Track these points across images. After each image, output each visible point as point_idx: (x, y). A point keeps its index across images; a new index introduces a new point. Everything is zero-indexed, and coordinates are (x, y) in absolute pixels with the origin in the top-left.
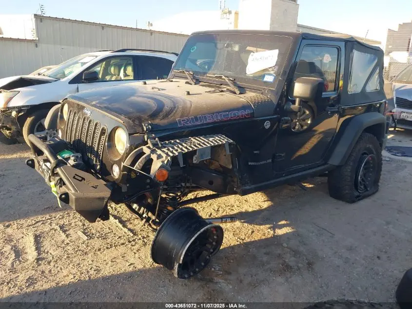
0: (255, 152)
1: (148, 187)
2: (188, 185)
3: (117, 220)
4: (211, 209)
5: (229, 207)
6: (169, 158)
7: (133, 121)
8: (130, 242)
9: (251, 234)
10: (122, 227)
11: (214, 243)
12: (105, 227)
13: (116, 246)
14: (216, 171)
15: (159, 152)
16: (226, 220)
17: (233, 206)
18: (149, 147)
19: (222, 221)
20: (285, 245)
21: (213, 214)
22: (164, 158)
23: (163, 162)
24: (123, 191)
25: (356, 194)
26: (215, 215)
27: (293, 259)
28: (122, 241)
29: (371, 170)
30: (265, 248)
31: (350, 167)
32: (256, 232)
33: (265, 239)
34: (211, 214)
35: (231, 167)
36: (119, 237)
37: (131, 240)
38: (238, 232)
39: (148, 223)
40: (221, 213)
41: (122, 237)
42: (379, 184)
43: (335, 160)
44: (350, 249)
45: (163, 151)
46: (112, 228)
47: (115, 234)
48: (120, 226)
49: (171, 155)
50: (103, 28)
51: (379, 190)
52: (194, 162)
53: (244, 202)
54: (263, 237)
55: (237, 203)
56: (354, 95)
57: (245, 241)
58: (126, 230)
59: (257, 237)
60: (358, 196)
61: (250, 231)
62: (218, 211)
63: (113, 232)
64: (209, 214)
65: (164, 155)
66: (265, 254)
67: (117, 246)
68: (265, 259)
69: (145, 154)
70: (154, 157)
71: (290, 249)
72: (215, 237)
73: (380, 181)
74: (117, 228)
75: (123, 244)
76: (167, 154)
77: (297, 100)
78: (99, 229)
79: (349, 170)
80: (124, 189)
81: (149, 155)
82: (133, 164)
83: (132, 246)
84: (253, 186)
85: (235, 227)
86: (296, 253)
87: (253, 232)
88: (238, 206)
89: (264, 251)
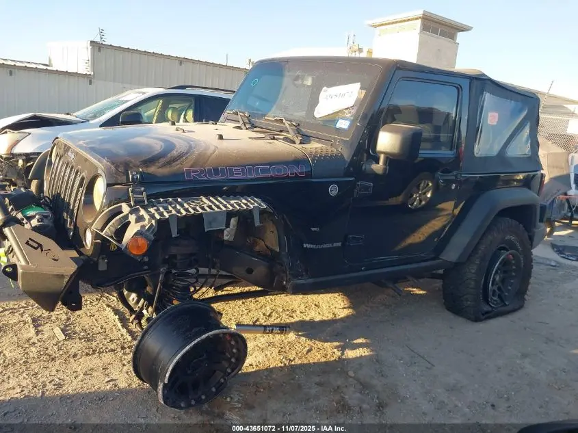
0: (313, 229)
1: (146, 267)
2: (214, 271)
3: (117, 316)
4: (260, 313)
5: (288, 313)
6: (153, 222)
7: (117, 167)
8: (123, 348)
9: (307, 354)
10: (120, 327)
11: (233, 360)
12: (97, 324)
13: (100, 353)
14: (259, 255)
15: (142, 212)
16: (273, 330)
17: (294, 311)
18: (130, 206)
19: (265, 330)
20: (351, 374)
21: (260, 320)
22: (146, 222)
23: (143, 227)
24: (100, 269)
25: (486, 308)
26: (263, 321)
27: (358, 395)
28: (113, 347)
29: (514, 274)
30: (319, 376)
31: (475, 267)
32: (314, 351)
33: (326, 362)
34: (257, 320)
35: (278, 250)
36: (111, 341)
37: (126, 346)
38: (288, 349)
39: (137, 321)
40: (272, 320)
41: (115, 341)
42: (526, 297)
43: (452, 254)
44: (452, 389)
45: (148, 212)
46: (105, 326)
47: (107, 335)
48: (119, 325)
49: (158, 217)
50: (181, 63)
51: (525, 305)
52: (226, 238)
53: (313, 306)
54: (323, 360)
55: (303, 307)
56: (485, 159)
57: (293, 363)
58: (124, 331)
59: (315, 357)
60: (487, 312)
61: (306, 349)
62: (270, 316)
63: (105, 332)
64: (255, 319)
65: (147, 217)
66: (318, 384)
67: (103, 352)
68: (314, 391)
69: (122, 212)
70: (132, 218)
71: (358, 380)
72: (234, 351)
73: (528, 292)
74: (114, 328)
75: (112, 350)
76: (152, 216)
77: (382, 157)
78: (87, 327)
79: (473, 271)
80: (103, 266)
81: (127, 216)
83: (124, 354)
84: (311, 281)
85: (286, 341)
86: (364, 387)
87: (309, 351)
88: (301, 312)
89: (317, 379)
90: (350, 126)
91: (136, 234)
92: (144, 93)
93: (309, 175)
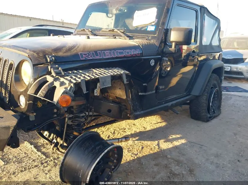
0: (144, 84)
1: (55, 116)
2: (91, 113)
3: (33, 146)
4: (109, 132)
5: (122, 130)
6: (72, 85)
7: (38, 54)
8: (42, 164)
9: (142, 149)
10: (37, 152)
11: (115, 161)
12: (21, 152)
13: (29, 169)
14: (114, 102)
15: (62, 79)
16: (122, 140)
17: (125, 129)
18: (53, 76)
19: (119, 141)
20: (169, 156)
21: (110, 136)
22: (67, 85)
23: (66, 88)
24: (31, 119)
25: (209, 116)
26: (112, 136)
27: (177, 167)
28: (36, 164)
29: (216, 99)
30: (154, 160)
31: (205, 97)
32: (145, 148)
33: (154, 153)
34: (109, 136)
35: (125, 97)
36: (33, 160)
37: (43, 162)
38: (131, 149)
39: (56, 148)
40: (116, 135)
41: (36, 160)
42: (221, 108)
43: (196, 92)
44: (217, 156)
45: (66, 79)
46: (27, 152)
47: (30, 158)
48: (35, 150)
49: (74, 82)
50: (30, 20)
51: (222, 112)
52: (95, 94)
53: (133, 125)
54: (152, 152)
55: (128, 127)
56: (206, 46)
57: (138, 156)
58: (39, 153)
59: (146, 152)
61: (141, 148)
62: (114, 133)
63: (28, 156)
64: (108, 136)
65: (67, 82)
66: (155, 165)
67: (31, 168)
68: (156, 169)
69: (48, 81)
70: (57, 84)
71: (173, 159)
72: (116, 156)
73: (222, 106)
74: (32, 152)
75: (36, 166)
76: (70, 82)
77: (174, 44)
78: (16, 155)
79: (204, 99)
80: (32, 116)
81: (52, 83)
82: (37, 92)
83: (44, 167)
84: (142, 112)
85: (128, 145)
86: (178, 162)
87: (143, 148)
88: (128, 129)
89: (154, 163)
90: (156, 29)
91: (63, 93)
92: (21, 29)
93: (142, 55)
